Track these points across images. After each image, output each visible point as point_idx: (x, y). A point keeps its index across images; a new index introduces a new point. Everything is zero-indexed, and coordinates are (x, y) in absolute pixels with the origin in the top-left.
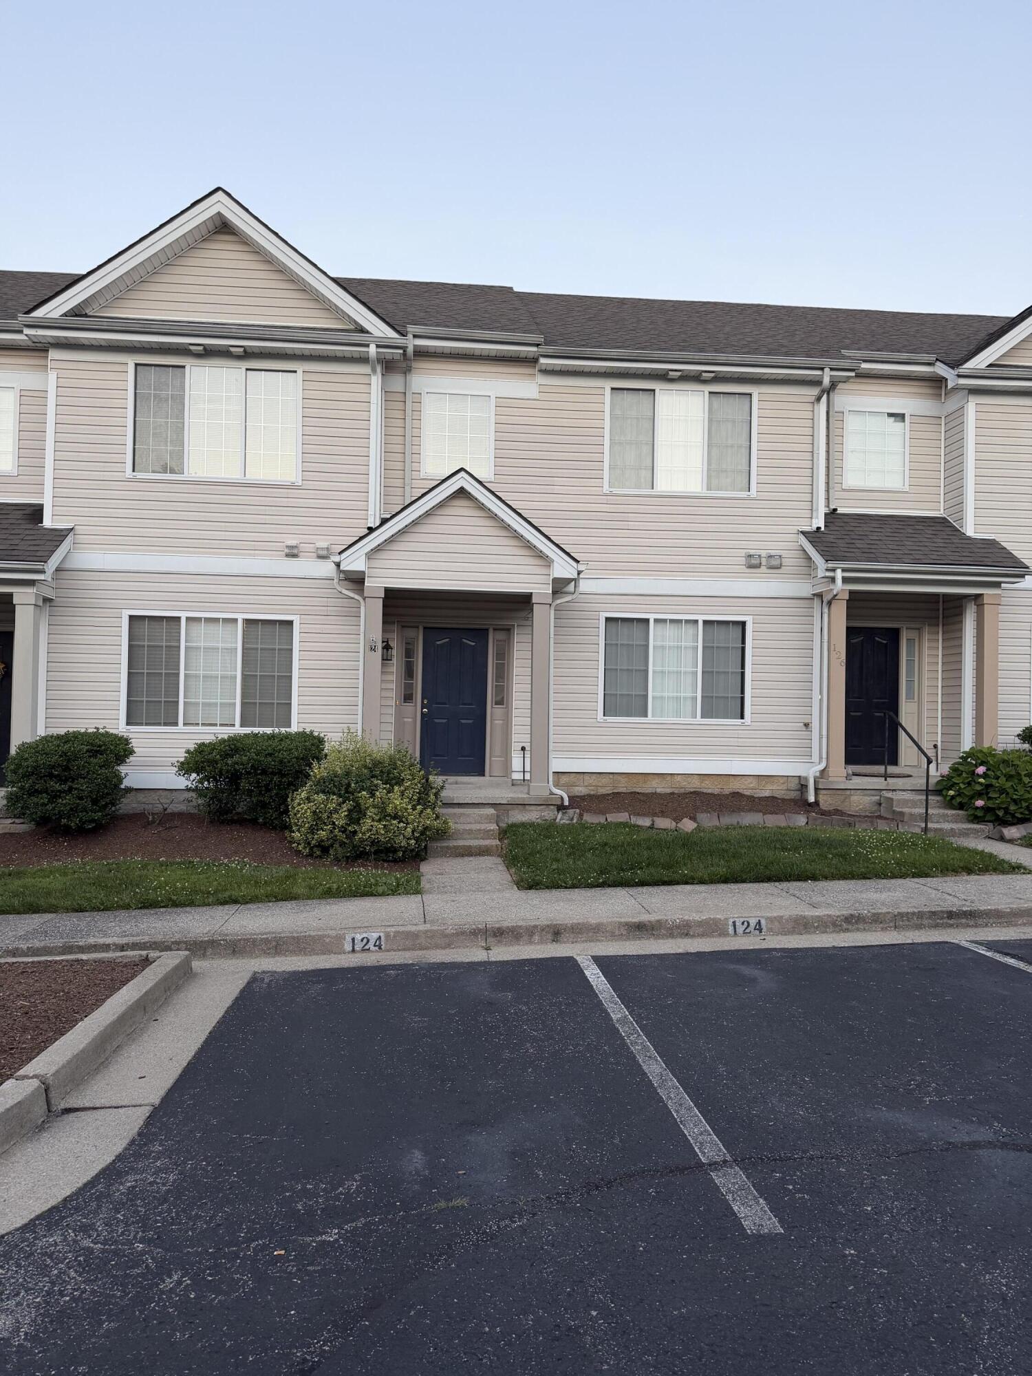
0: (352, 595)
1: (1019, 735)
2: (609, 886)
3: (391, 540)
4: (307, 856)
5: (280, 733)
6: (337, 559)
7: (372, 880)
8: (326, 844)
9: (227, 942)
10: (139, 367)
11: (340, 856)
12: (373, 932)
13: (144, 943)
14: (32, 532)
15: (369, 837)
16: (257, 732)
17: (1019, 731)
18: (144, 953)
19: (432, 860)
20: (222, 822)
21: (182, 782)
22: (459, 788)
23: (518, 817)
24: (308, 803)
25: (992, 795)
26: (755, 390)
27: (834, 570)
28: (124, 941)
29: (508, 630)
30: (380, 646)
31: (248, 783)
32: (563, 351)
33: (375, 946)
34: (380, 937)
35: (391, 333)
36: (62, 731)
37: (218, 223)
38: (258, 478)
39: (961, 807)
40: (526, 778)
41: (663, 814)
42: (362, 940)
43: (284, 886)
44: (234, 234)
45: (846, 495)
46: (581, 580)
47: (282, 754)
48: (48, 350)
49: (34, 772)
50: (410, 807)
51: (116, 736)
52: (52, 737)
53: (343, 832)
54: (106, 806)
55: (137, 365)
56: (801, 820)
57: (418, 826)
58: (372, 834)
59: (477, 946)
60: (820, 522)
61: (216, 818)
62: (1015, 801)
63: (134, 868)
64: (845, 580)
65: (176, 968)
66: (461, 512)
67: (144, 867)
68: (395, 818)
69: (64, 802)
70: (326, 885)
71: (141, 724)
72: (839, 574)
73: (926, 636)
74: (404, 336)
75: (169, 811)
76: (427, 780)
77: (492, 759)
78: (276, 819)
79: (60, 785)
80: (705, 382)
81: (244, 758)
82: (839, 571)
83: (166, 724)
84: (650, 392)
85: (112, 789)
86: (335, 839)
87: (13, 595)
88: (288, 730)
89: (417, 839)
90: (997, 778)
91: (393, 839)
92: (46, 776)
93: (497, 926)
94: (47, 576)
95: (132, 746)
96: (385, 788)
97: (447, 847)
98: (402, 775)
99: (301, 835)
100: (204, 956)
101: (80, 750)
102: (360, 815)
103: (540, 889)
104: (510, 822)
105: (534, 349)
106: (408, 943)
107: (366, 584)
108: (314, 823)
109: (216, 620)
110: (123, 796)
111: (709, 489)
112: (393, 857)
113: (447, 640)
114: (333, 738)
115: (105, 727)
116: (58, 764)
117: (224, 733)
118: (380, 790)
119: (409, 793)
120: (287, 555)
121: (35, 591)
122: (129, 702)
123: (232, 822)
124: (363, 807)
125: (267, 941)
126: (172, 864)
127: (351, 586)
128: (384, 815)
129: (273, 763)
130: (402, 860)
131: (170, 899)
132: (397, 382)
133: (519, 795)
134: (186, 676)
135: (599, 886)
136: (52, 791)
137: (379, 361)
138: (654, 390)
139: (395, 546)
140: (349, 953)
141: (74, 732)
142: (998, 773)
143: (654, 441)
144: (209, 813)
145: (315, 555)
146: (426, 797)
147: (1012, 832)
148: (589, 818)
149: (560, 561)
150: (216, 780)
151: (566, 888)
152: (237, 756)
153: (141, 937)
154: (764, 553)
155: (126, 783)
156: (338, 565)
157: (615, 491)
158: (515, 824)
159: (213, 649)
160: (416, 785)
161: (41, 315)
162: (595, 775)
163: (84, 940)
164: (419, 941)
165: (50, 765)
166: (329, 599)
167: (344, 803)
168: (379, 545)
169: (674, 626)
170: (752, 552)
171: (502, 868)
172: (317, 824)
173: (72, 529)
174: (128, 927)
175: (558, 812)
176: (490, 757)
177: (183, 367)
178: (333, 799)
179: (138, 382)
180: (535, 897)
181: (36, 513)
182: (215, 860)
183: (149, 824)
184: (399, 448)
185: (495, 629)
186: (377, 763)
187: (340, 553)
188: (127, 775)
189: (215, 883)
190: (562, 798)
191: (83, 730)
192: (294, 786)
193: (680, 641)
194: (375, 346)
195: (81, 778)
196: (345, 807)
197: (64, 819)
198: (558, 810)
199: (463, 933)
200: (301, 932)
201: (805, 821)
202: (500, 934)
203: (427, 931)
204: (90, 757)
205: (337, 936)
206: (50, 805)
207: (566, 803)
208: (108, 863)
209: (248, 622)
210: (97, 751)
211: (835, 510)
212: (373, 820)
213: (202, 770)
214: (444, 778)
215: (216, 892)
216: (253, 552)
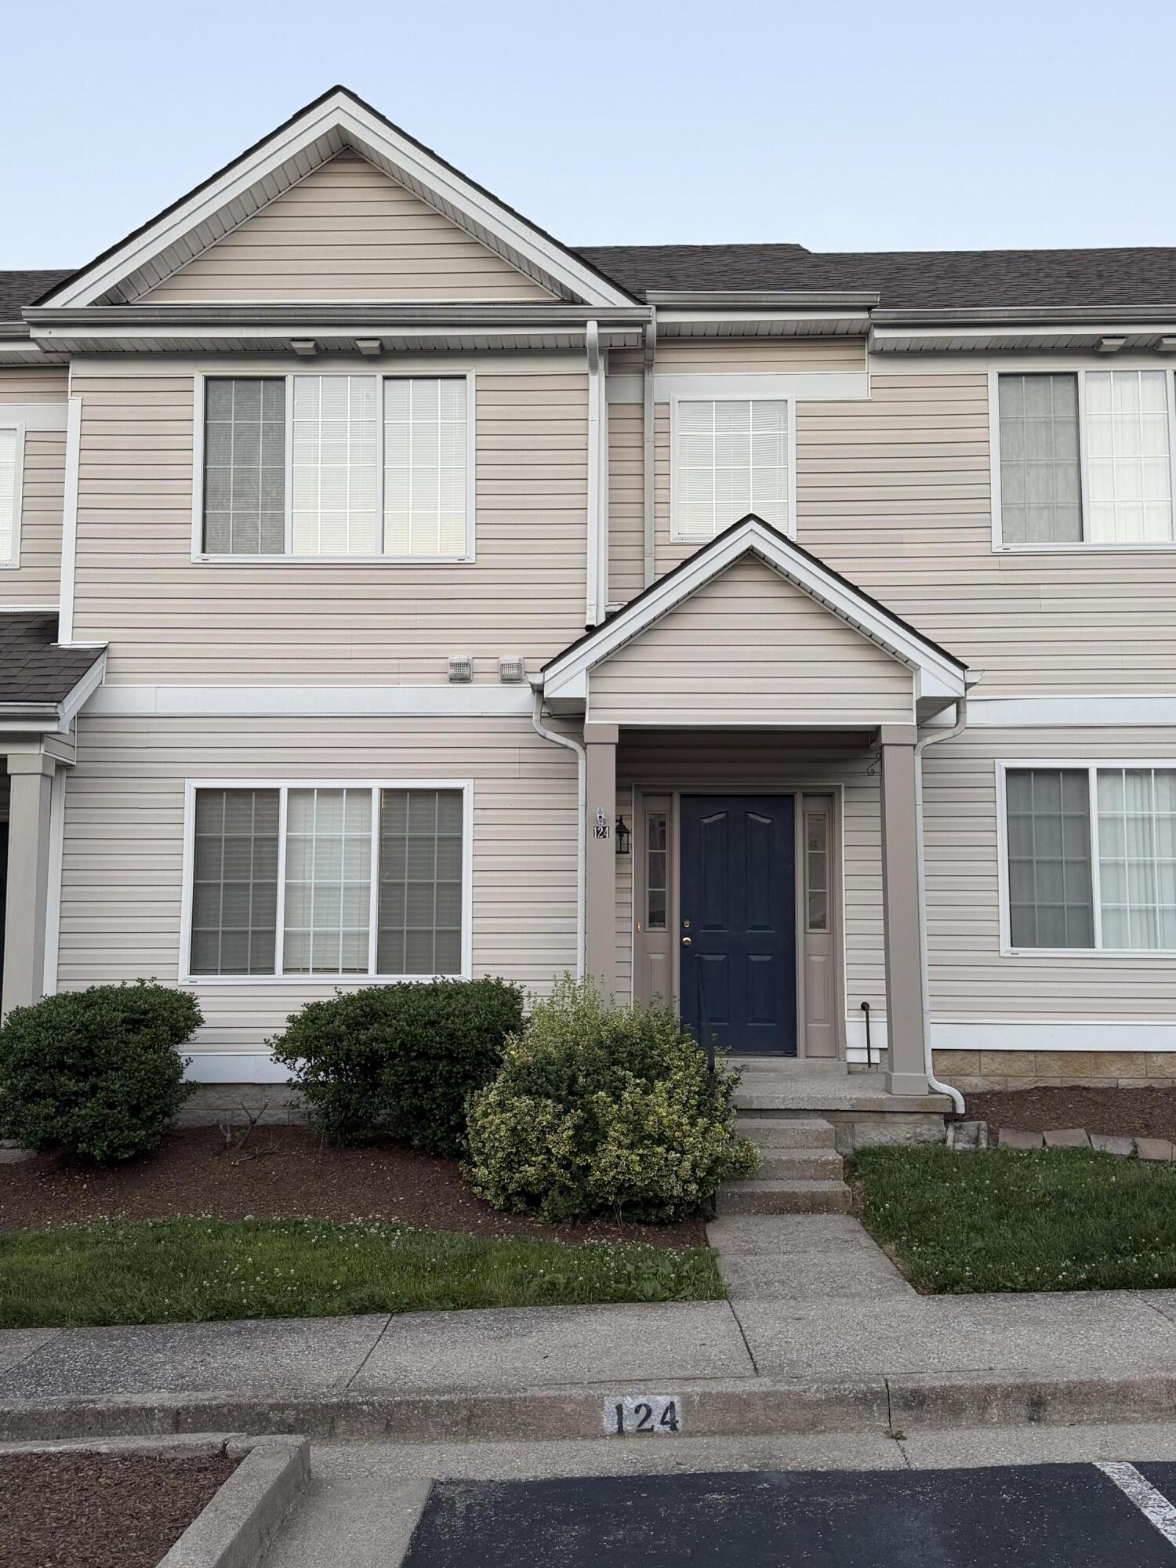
0: (563, 740)
2: (1103, 1287)
3: (627, 645)
4: (500, 1210)
5: (445, 984)
6: (537, 679)
7: (629, 1267)
8: (535, 1189)
9: (374, 1408)
10: (211, 384)
11: (561, 1212)
12: (660, 1394)
13: (218, 1407)
14: (39, 656)
15: (614, 1177)
16: (407, 982)
18: (218, 1439)
19: (724, 1219)
20: (350, 1145)
21: (281, 1073)
22: (761, 1080)
23: (873, 1135)
24: (502, 1112)
28: (179, 1400)
29: (830, 796)
30: (612, 826)
31: (395, 1074)
32: (915, 315)
33: (663, 1422)
34: (672, 1404)
35: (621, 301)
36: (82, 988)
37: (336, 145)
38: (405, 554)
40: (872, 1061)
41: (1150, 1132)
42: (637, 1410)
43: (468, 1276)
44: (363, 161)
46: (968, 704)
47: (453, 1022)
48: (65, 367)
49: (34, 1060)
50: (684, 1120)
51: (172, 993)
52: (65, 997)
53: (567, 1167)
54: (152, 1119)
55: (208, 379)
57: (702, 1157)
58: (619, 1173)
59: (873, 1429)
61: (339, 1137)
63: (199, 1236)
65: (282, 1480)
66: (749, 591)
67: (218, 1233)
68: (659, 1142)
69: (83, 1112)
70: (544, 1275)
71: (214, 972)
74: (644, 304)
75: (260, 1122)
76: (711, 1068)
77: (809, 1026)
78: (442, 1139)
79: (78, 1081)
80: (1167, 354)
81: (388, 1030)
83: (254, 971)
84: (1069, 377)
85: (167, 1086)
86: (550, 1180)
87: (6, 760)
88: (456, 977)
89: (701, 1183)
91: (658, 1182)
92: (54, 1067)
93: (910, 1385)
94: (63, 726)
95: (200, 1011)
96: (638, 1085)
97: (752, 1195)
98: (666, 1058)
99: (490, 1173)
100: (331, 1434)
101: (111, 1021)
102: (596, 1137)
103: (963, 1292)
104: (858, 1146)
105: (864, 315)
106: (732, 1419)
107: (587, 721)
108: (514, 1150)
109: (336, 792)
110: (183, 1099)
112: (657, 1216)
113: (721, 816)
114: (537, 990)
115: (154, 979)
116: (74, 1047)
117: (352, 984)
118: (630, 1089)
119: (681, 1093)
120: (452, 680)
121: (42, 752)
122: (194, 934)
123: (368, 1143)
124: (601, 1121)
125: (450, 1406)
126: (267, 1226)
127: (563, 727)
128: (640, 1137)
129: (438, 1038)
130: (674, 1222)
131: (263, 1302)
132: (629, 389)
133: (867, 1092)
134: (288, 887)
136: (64, 1094)
137: (601, 349)
138: (1075, 374)
139: (634, 654)
140: (612, 1436)
141: (102, 987)
143: (1079, 459)
144: (327, 1128)
145: (497, 677)
146: (710, 1100)
148: (1008, 1139)
149: (933, 668)
150: (338, 1071)
151: (1014, 1290)
152: (376, 1025)
153: (209, 1394)
155: (189, 1075)
156: (538, 690)
157: (1015, 547)
158: (870, 1149)
159: (332, 840)
160: (693, 1078)
161: (58, 306)
162: (1001, 1055)
163: (106, 1397)
164: (751, 1416)
165: (61, 1047)
166: (522, 751)
167: (566, 1112)
168: (608, 654)
169: (1135, 783)
171: (865, 1240)
172: (517, 1152)
173: (106, 648)
174: (188, 1364)
175: (947, 1127)
176: (806, 1024)
177: (282, 379)
178: (546, 1106)
179: (209, 408)
181: (47, 626)
182: (339, 1218)
183: (225, 1149)
184: (634, 496)
185: (805, 795)
186: (620, 1038)
187: (543, 670)
188: (189, 1061)
189: (344, 1269)
190: (953, 1101)
191: (118, 985)
192: (474, 1078)
193: (1146, 806)
194: (596, 323)
195: (113, 1069)
196: (568, 1121)
197: (82, 1142)
198: (947, 1122)
199: (840, 1400)
200: (517, 1390)
202: (918, 1403)
203: (767, 1394)
204: (128, 1031)
205: (586, 1399)
206: (59, 1118)
207: (961, 1110)
208: (155, 1224)
209: (387, 793)
210: (141, 1022)
212: (620, 1146)
213: (316, 1052)
214: (739, 1061)
215: (346, 1285)
216: (396, 676)
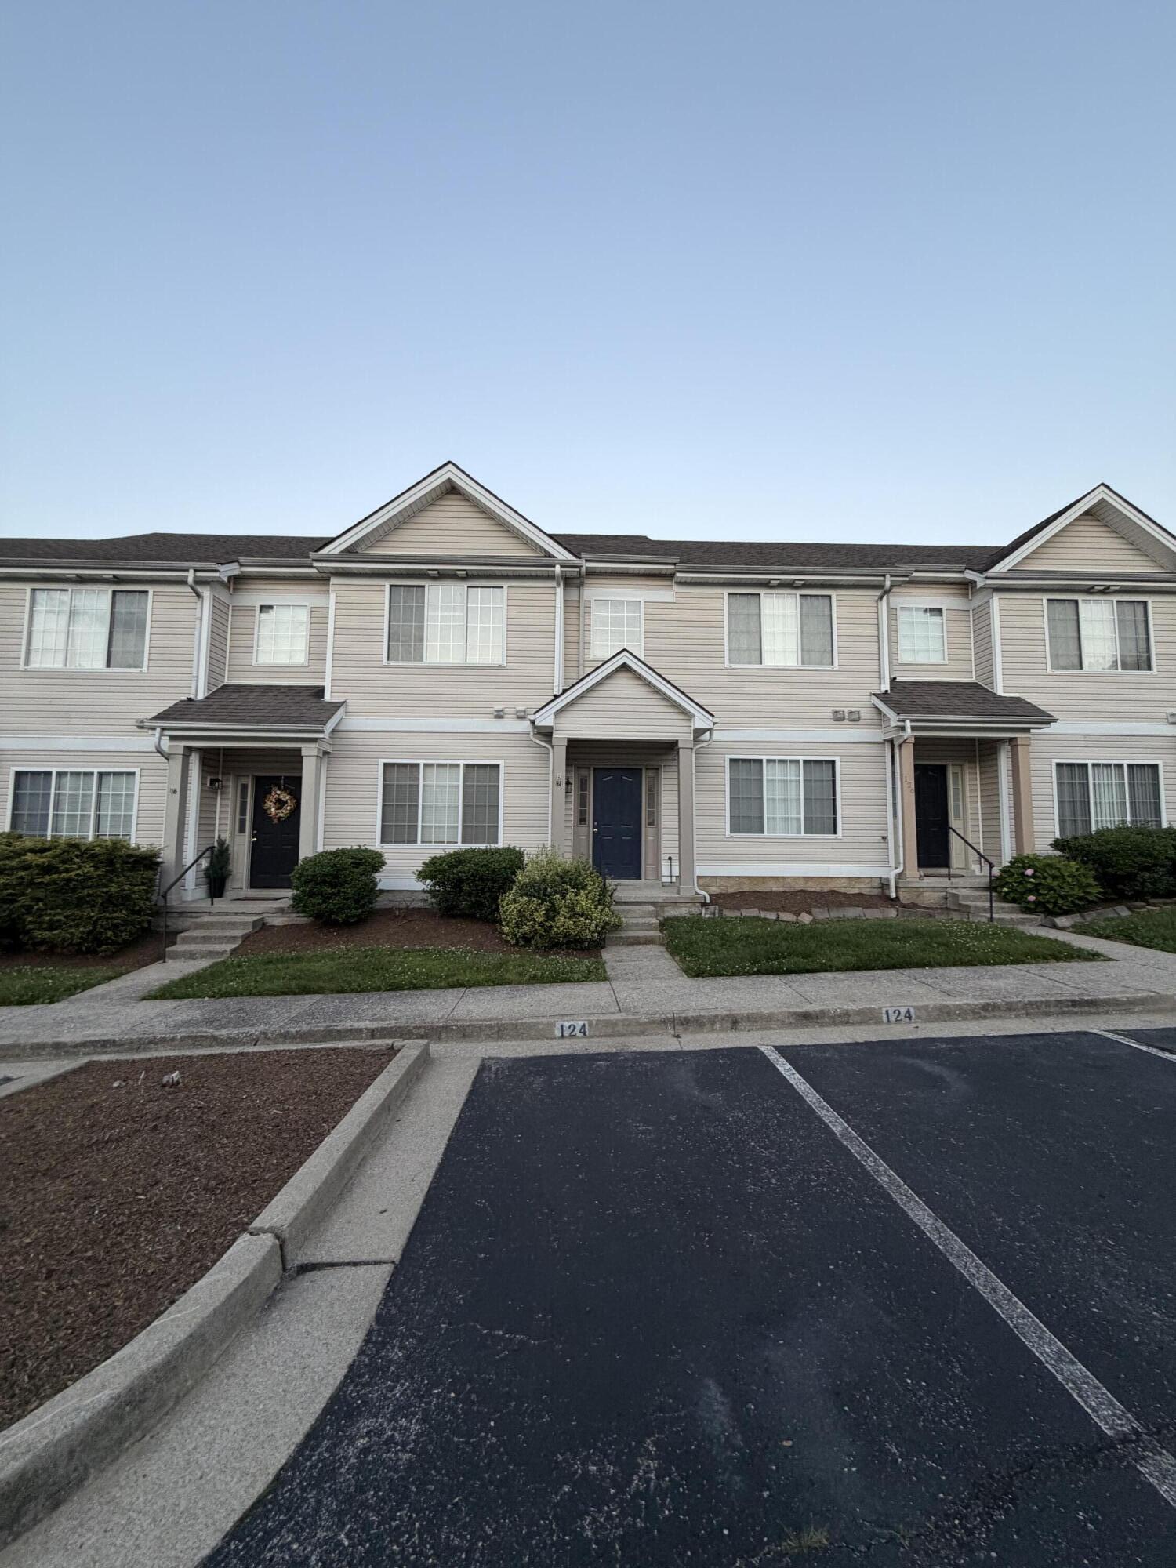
0: (543, 744)
1: (1051, 845)
2: (763, 974)
3: (571, 703)
4: (514, 945)
5: (491, 849)
6: (532, 717)
7: (568, 968)
8: (528, 936)
9: (458, 1028)
10: (393, 588)
11: (540, 945)
12: (580, 1020)
13: (391, 1028)
14: (316, 705)
15: (562, 930)
16: (474, 848)
17: (1051, 841)
18: (389, 1041)
19: (608, 947)
20: (449, 917)
21: (420, 886)
22: (625, 889)
23: (671, 912)
24: (515, 903)
25: (1041, 892)
26: (833, 593)
27: (904, 721)
28: (374, 1025)
29: (657, 769)
30: (564, 781)
31: (469, 887)
32: (694, 568)
33: (580, 1032)
34: (584, 1025)
35: (570, 557)
36: (334, 848)
37: (448, 486)
38: (476, 662)
39: (1014, 901)
40: (672, 881)
41: (784, 909)
42: (570, 1027)
43: (499, 972)
44: (460, 494)
45: (901, 668)
46: (714, 731)
47: (494, 865)
48: (329, 580)
49: (312, 879)
50: (593, 907)
51: (373, 851)
52: (326, 853)
53: (542, 927)
54: (364, 905)
55: (391, 586)
56: (892, 913)
57: (600, 922)
58: (564, 929)
59: (668, 1034)
60: (888, 687)
61: (445, 913)
62: (1062, 897)
63: (384, 955)
64: (913, 728)
65: (417, 1059)
66: (623, 681)
67: (392, 953)
68: (582, 915)
69: (334, 902)
70: (532, 972)
71: (391, 842)
72: (908, 724)
73: (967, 771)
74: (580, 558)
75: (411, 907)
76: (604, 885)
78: (489, 915)
79: (331, 889)
80: (797, 588)
81: (466, 868)
82: (908, 722)
83: (409, 842)
84: (756, 596)
85: (370, 891)
86: (535, 932)
87: (301, 750)
88: (496, 846)
89: (599, 933)
90: (1045, 878)
91: (581, 932)
92: (321, 882)
93: (683, 1015)
94: (326, 735)
95: (384, 859)
96: (573, 892)
97: (621, 937)
98: (586, 881)
99: (509, 929)
100: (439, 1039)
101: (347, 863)
102: (555, 914)
104: (666, 917)
105: (673, 567)
106: (609, 1031)
107: (554, 736)
109: (444, 765)
110: (377, 896)
111: (803, 663)
112: (580, 947)
113: (611, 778)
114: (531, 851)
115: (365, 845)
116: (330, 874)
117: (451, 848)
118: (570, 894)
119: (592, 895)
120: (496, 717)
121: (317, 746)
122: (383, 826)
123: (457, 916)
124: (557, 907)
125: (490, 1027)
126: (414, 950)
127: (543, 738)
128: (573, 914)
129: (487, 872)
130: (587, 949)
131: (411, 983)
132: (573, 594)
133: (670, 894)
134: (423, 806)
135: (755, 973)
136: (325, 894)
137: (562, 577)
138: (759, 595)
139: (575, 707)
140: (559, 1038)
141: (343, 849)
142: (1045, 874)
143: (761, 630)
144: (440, 910)
145: (515, 716)
146: (604, 898)
147: (1062, 921)
148: (727, 913)
149: (699, 715)
150: (444, 885)
152: (460, 866)
153: (387, 1022)
154: (846, 710)
155: (380, 887)
156: (533, 722)
157: (733, 666)
158: (671, 918)
159: (442, 785)
160: (596, 888)
161: (326, 553)
162: (725, 878)
163: (342, 1024)
164: (617, 1029)
165: (324, 874)
166: (526, 748)
167: (542, 903)
168: (563, 707)
169: (782, 765)
170: (838, 709)
171: (667, 956)
172: (521, 920)
173: (344, 702)
174: (378, 1009)
175: (702, 909)
176: (645, 866)
177: (423, 587)
178: (534, 901)
179: (392, 598)
180: (706, 985)
181: (319, 692)
182: (445, 947)
183: (396, 918)
184: (575, 639)
185: (648, 769)
186: (566, 872)
187: (535, 713)
188: (380, 880)
189: (446, 969)
190: (705, 897)
191: (349, 847)
192: (503, 889)
193: (786, 776)
194: (559, 566)
195: (347, 884)
196: (543, 907)
197: (334, 915)
198: (702, 906)
199: (654, 1022)
200: (519, 1019)
201: (896, 913)
202: (686, 1023)
203: (624, 1020)
204: (354, 867)
205: (548, 1023)
206: (323, 904)
207: (708, 901)
208: (365, 950)
209: (467, 766)
210: (359, 864)
211: (895, 678)
212: (565, 918)
213: (435, 877)
214: (616, 882)
215: (447, 976)
216: (471, 715)
